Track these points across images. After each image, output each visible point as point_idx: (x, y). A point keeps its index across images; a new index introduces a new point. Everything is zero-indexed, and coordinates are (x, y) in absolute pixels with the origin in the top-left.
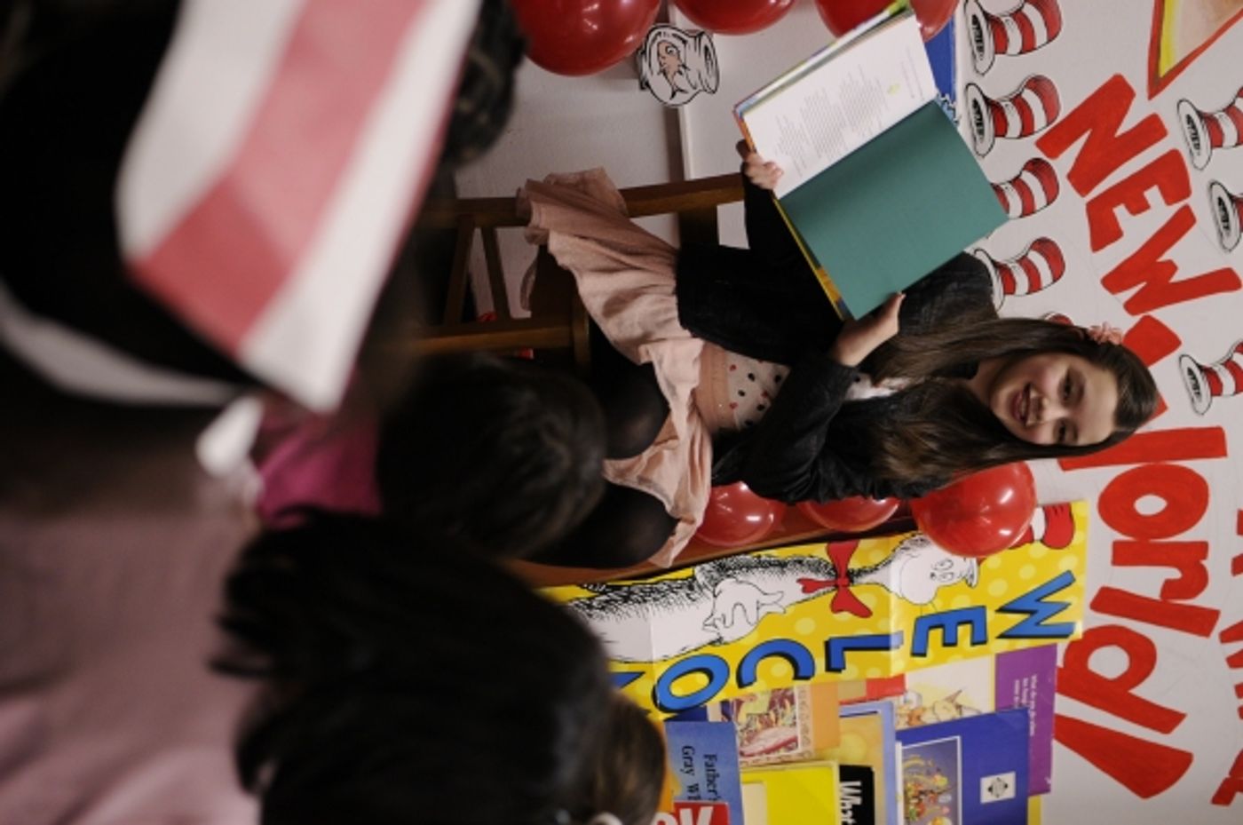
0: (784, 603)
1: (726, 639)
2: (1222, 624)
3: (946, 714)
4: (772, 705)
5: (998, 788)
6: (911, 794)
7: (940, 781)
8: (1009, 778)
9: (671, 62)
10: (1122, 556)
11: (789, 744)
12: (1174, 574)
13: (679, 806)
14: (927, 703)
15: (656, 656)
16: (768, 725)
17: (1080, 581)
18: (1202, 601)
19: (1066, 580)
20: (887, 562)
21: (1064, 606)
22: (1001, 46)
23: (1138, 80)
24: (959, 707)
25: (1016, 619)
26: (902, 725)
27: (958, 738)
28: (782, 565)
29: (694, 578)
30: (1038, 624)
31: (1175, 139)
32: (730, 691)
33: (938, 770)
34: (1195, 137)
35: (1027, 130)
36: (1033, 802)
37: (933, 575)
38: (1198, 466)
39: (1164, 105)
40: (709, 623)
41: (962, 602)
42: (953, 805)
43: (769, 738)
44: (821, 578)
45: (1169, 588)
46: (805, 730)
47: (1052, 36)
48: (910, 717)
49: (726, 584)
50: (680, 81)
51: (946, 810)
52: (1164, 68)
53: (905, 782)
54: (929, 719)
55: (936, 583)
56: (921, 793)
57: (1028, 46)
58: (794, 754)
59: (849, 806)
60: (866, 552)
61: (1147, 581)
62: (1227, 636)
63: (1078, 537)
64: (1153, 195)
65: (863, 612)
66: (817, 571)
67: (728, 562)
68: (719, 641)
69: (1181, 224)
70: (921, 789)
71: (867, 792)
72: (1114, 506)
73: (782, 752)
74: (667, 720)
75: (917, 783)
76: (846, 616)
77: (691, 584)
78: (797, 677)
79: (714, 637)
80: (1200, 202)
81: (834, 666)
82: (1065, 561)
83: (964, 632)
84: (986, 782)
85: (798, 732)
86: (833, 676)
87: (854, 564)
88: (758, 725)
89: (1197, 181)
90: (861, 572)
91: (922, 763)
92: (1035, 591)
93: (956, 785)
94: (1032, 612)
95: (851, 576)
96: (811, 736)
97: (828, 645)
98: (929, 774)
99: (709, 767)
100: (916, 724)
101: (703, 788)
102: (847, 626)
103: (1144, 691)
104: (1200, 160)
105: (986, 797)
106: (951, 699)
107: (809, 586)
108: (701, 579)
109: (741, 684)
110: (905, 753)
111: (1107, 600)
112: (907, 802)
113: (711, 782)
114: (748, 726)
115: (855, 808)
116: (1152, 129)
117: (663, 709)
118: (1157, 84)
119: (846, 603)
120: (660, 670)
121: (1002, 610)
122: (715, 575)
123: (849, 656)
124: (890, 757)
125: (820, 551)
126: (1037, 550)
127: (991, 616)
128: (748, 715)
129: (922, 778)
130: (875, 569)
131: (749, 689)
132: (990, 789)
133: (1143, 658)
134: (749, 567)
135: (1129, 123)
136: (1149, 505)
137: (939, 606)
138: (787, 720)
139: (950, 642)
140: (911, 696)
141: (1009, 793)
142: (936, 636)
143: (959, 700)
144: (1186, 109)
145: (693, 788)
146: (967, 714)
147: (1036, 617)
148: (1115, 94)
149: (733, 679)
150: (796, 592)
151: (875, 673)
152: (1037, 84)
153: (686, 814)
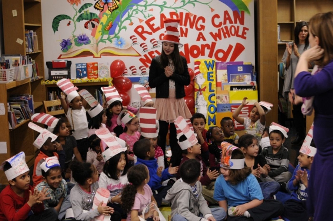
0: (203, 97)
1: (207, 104)
2: (214, 41)
3: (226, 76)
4: (219, 99)
5: (240, 69)
6: (239, 81)
7: (237, 77)
8: (239, 67)
9: (135, 107)
10: (203, 54)
11: (226, 97)
12: (206, 48)
13: (232, 111)
14: (224, 79)
15: (206, 113)
16: (222, 99)
17: (206, 60)
18: (210, 44)
19: (206, 62)
20: (198, 84)
21: (210, 62)
22: (135, 72)
23: (140, 57)
24: (225, 74)
25: (210, 68)
26: (227, 82)
27: (230, 75)
28: (197, 97)
29: (196, 108)
30: (211, 65)
31: (147, 53)
32: (215, 105)
33: (235, 77)
34: (146, 51)
35: (145, 69)
36: (244, 64)
37: (202, 79)
38: (190, 47)
39: (143, 55)
40: (204, 106)
41: (206, 75)
42: (242, 75)
43: (224, 99)
44: (200, 93)
45: (208, 48)
46: (224, 95)
47: (134, 67)
48: (226, 81)
49: (199, 104)
50: (137, 106)
51: (243, 76)
52: (138, 55)
53: (237, 81)
54: (227, 78)
55: (203, 78)
56: (239, 79)
57: (135, 69)
58: (228, 96)
59: (237, 89)
60: (196, 87)
61: (207, 51)
62: (216, 40)
63: (199, 61)
64: (153, 55)
65: (205, 87)
66: (198, 93)
67: (195, 103)
68: (207, 106)
69: (157, 52)
70: (238, 79)
71: (235, 87)
72: (195, 56)
73: (227, 98)
74: (217, 112)
75: (237, 80)
76: (206, 90)
77: (197, 108)
78: (214, 96)
79: (206, 106)
80: (154, 50)
81: (214, 91)
82: (203, 62)
83: (211, 75)
84: (239, 70)
85: (224, 96)
86: (215, 91)
87: (198, 88)
88: (222, 101)
89: (151, 50)
90: (199, 87)
91: (234, 79)
92: (206, 66)
93: (239, 75)
94: (210, 66)
95: (200, 89)
96: (225, 94)
97: (210, 92)
98: (236, 78)
99: (225, 107)
100: (227, 80)
101: (229, 108)
102: (207, 89)
103: (225, 50)
104: (149, 50)
105: (242, 70)
106: (224, 76)
107: (201, 94)
108: (197, 107)
109: (214, 102)
110: (232, 81)
111: (210, 56)
112: (240, 81)
113: (228, 107)
114: (222, 102)
115: (238, 88)
116: (145, 56)
117: (215, 112)
118: (140, 55)
119: (204, 90)
120: (209, 113)
121: (208, 70)
122: (197, 105)
123: (212, 89)
124: (231, 84)
125: (196, 93)
126: (200, 66)
127: (209, 71)
128: (220, 102)
129: (236, 79)
130: (199, 86)
131: (215, 102)
132: (240, 70)
133: (220, 51)
134: (197, 101)
135: (144, 58)
136: (195, 52)
137: (206, 78)
138: (222, 97)
139: (212, 76)
140: (222, 81)
141: (241, 67)
142: (211, 78)
143: (224, 74)
144: (143, 52)
145: (229, 110)
146: (227, 73)
147: (210, 65)
148: (141, 60)
149: (213, 104)
150: (201, 96)
151: (215, 86)
152: (140, 68)
153: (233, 111)
